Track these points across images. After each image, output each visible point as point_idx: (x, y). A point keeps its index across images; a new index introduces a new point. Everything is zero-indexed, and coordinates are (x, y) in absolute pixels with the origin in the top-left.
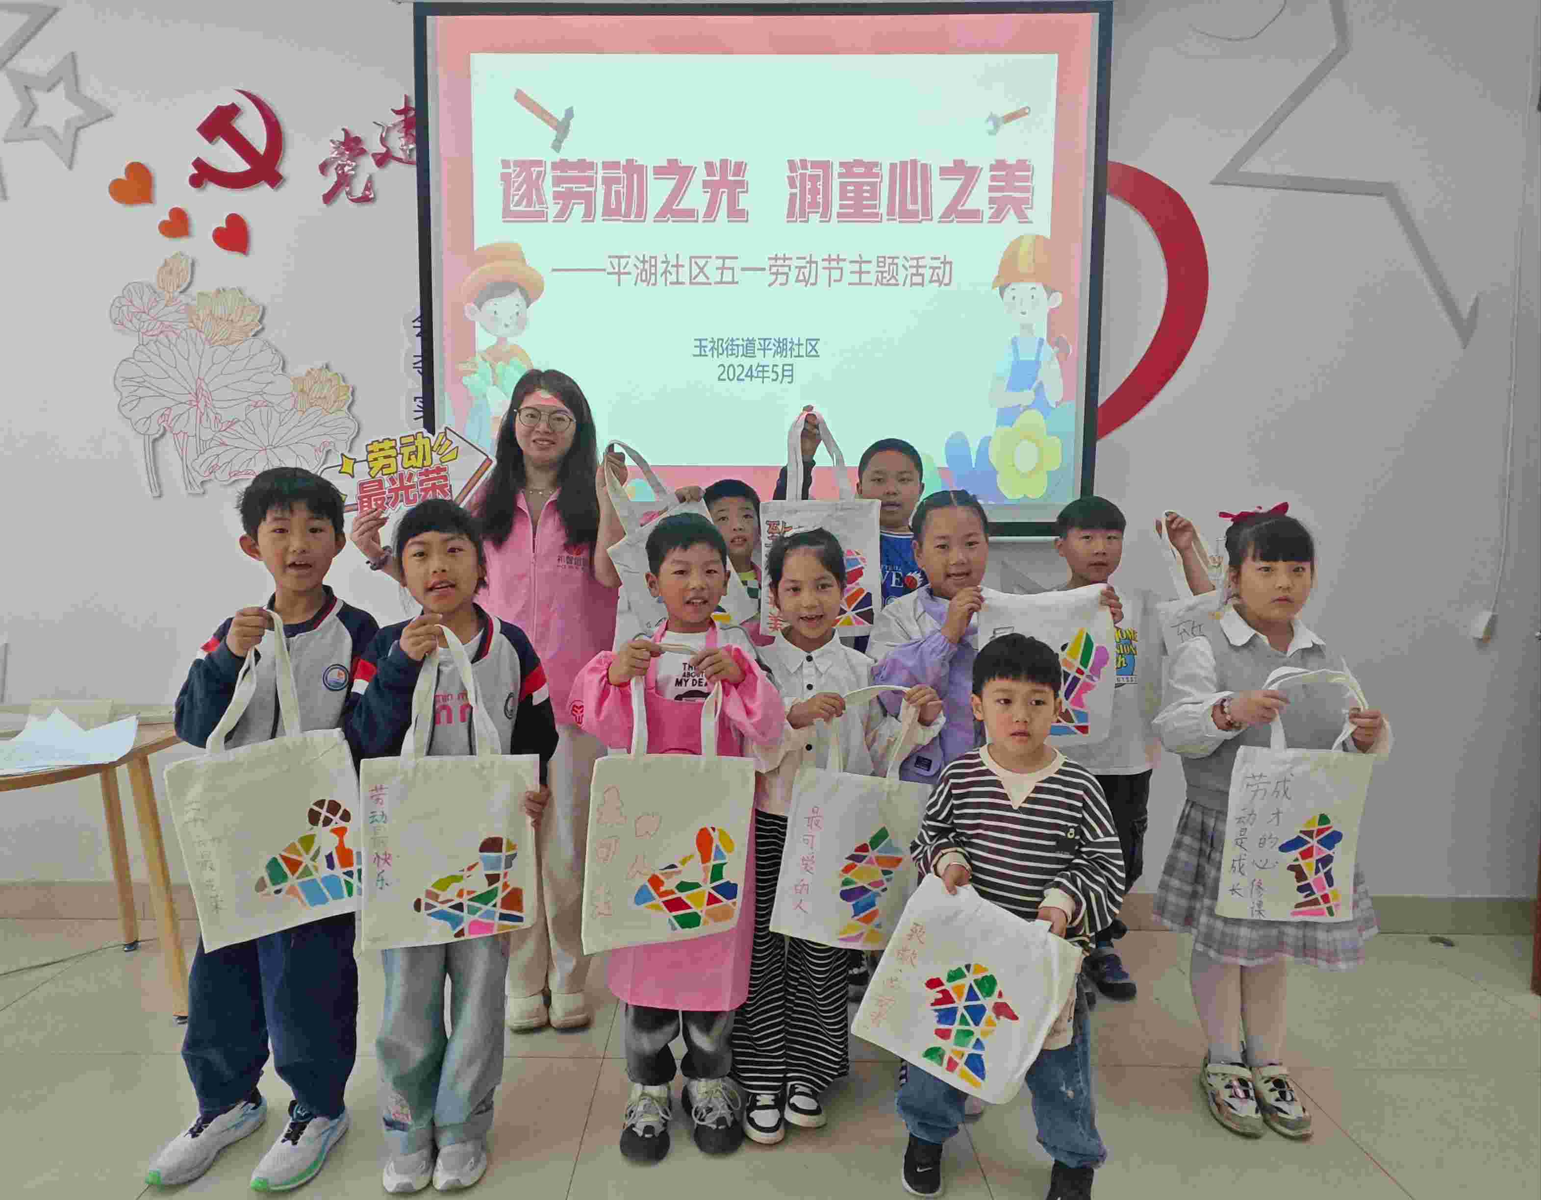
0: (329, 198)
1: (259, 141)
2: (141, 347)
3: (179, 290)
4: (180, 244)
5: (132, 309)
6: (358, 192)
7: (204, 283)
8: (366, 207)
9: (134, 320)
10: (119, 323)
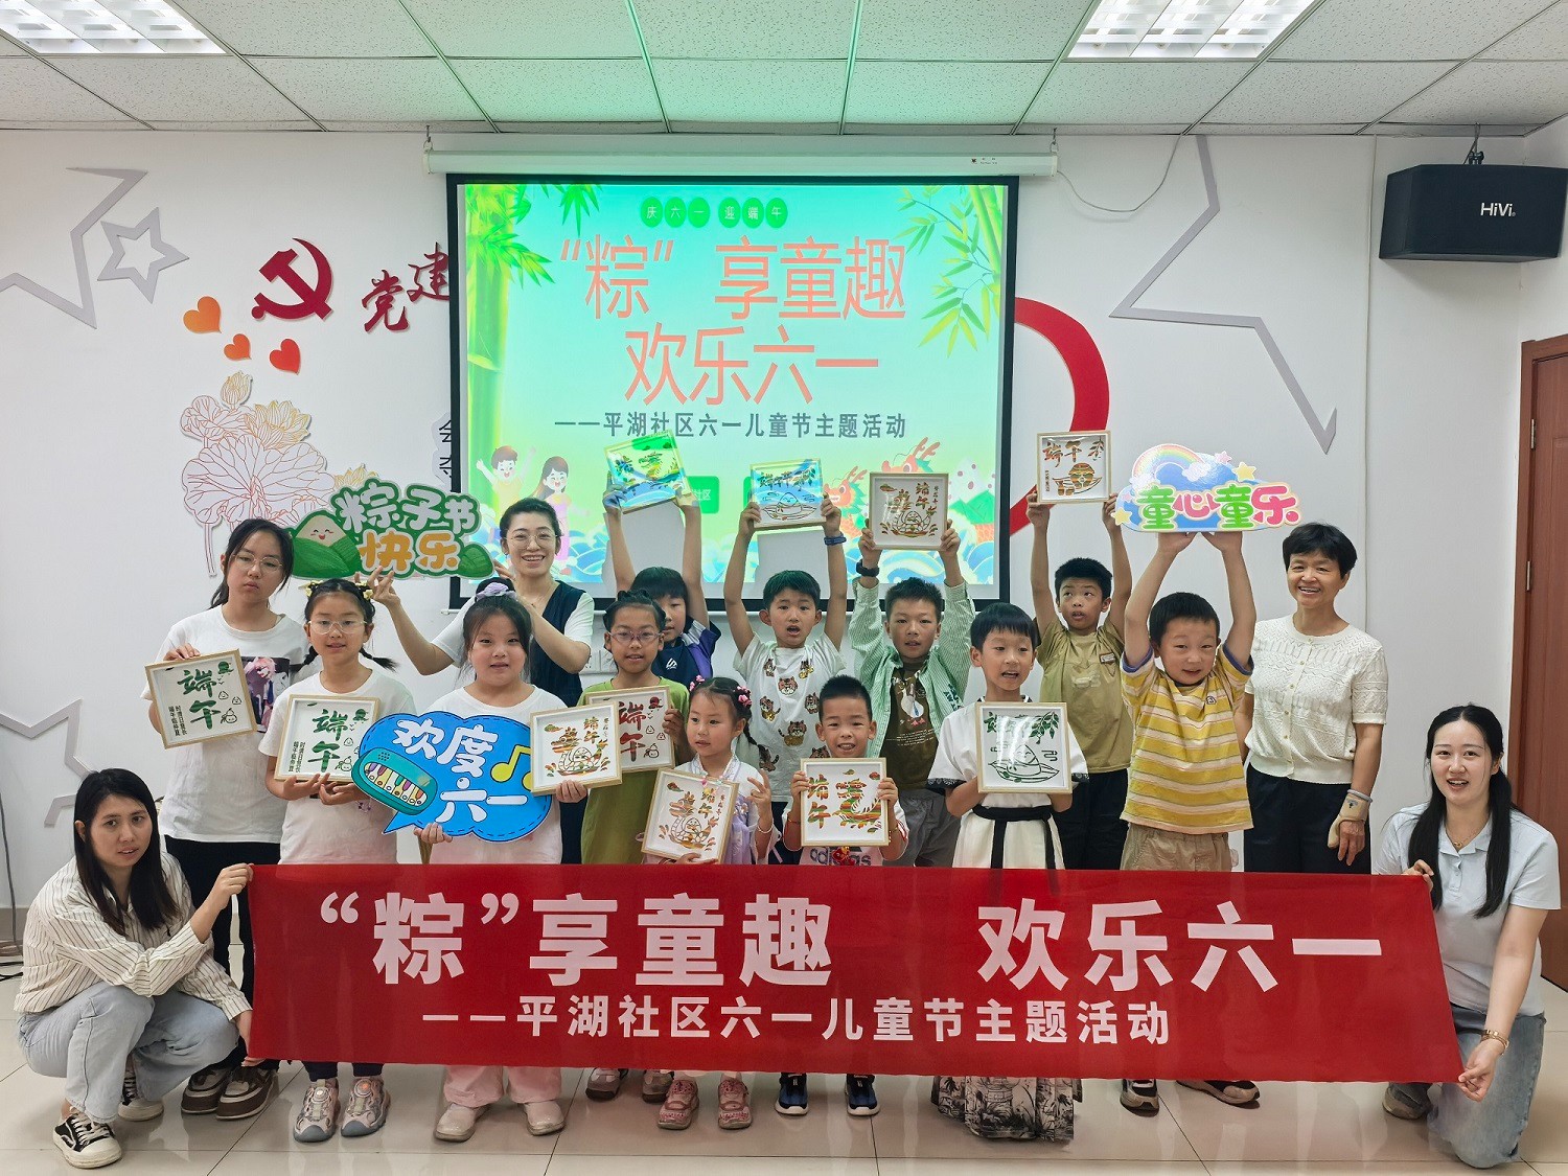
0: (369, 326)
1: (311, 280)
2: (206, 450)
3: (240, 402)
4: (241, 365)
5: (200, 418)
6: (394, 320)
7: (259, 398)
8: (400, 333)
9: (201, 428)
10: (186, 430)
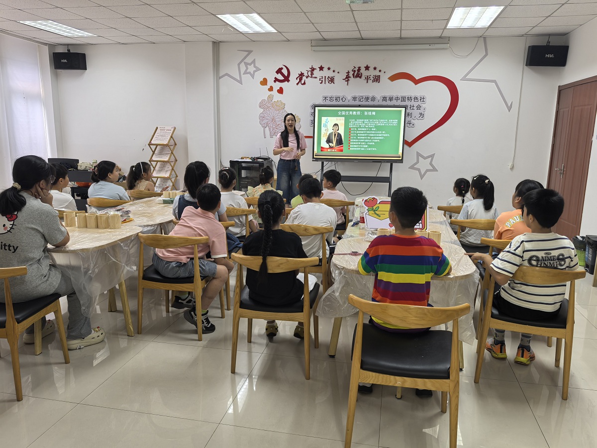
0: (297, 84)
1: (286, 74)
2: (264, 111)
3: (271, 100)
4: (271, 92)
5: (263, 104)
6: (303, 83)
7: (275, 100)
8: (304, 86)
9: (263, 106)
10: (260, 107)
